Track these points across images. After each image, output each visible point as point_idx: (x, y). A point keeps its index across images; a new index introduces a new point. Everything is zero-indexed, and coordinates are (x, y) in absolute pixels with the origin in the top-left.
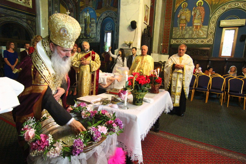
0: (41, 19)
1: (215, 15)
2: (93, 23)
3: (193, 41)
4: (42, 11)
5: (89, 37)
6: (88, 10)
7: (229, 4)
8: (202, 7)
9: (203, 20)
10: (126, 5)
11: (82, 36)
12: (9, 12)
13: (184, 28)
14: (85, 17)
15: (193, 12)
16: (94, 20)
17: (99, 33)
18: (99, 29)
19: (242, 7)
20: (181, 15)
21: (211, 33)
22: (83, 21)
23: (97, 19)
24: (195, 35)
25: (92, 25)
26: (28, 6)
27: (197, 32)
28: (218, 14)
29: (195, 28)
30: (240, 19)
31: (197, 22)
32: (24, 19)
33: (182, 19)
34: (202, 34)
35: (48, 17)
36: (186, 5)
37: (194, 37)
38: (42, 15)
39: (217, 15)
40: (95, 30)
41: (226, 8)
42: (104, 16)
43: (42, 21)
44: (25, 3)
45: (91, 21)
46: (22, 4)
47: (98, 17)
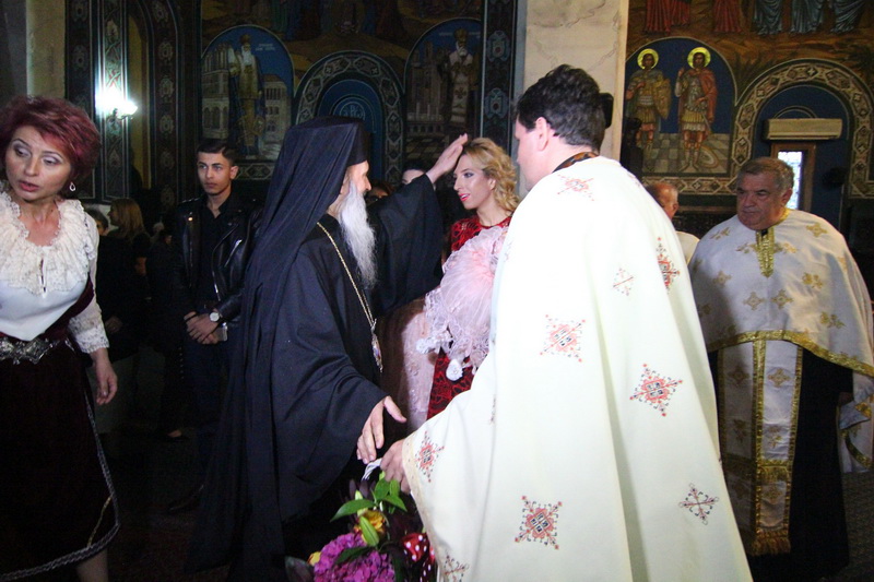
0: (29, 50)
1: (750, 102)
2: (274, 95)
3: (685, 183)
5: (253, 157)
6: (247, 37)
7: (791, 68)
8: (706, 72)
9: (711, 115)
10: (553, 26)
13: (651, 137)
14: (230, 66)
15: (678, 85)
16: (281, 85)
19: (827, 82)
20: (637, 90)
21: (741, 158)
22: (222, 84)
23: (297, 83)
24: (689, 164)
25: (268, 104)
27: (696, 154)
28: (759, 99)
29: (686, 138)
30: (816, 120)
31: (693, 121)
33: (641, 107)
34: (712, 161)
36: (653, 59)
37: (687, 171)
38: (36, 31)
39: (755, 101)
40: (283, 125)
41: (781, 81)
42: (330, 69)
43: (35, 65)
45: (261, 88)
47: (299, 73)
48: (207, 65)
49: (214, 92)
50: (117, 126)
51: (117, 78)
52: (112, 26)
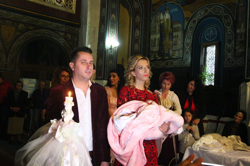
0: (88, 29)
2: (176, 30)
4: (91, 17)
5: (167, 58)
6: (167, 7)
11: (155, 56)
12: (41, 22)
14: (161, 20)
16: (180, 25)
17: (188, 49)
18: (189, 41)
22: (158, 28)
23: (186, 23)
25: (174, 34)
26: (70, 11)
32: (61, 32)
35: (98, 26)
38: (90, 23)
40: (180, 42)
42: (200, 14)
43: (89, 34)
44: (65, 6)
45: (172, 28)
46: (60, 8)
47: (187, 19)
48: (153, 22)
49: (155, 33)
50: (112, 51)
51: (113, 34)
52: (113, 16)
